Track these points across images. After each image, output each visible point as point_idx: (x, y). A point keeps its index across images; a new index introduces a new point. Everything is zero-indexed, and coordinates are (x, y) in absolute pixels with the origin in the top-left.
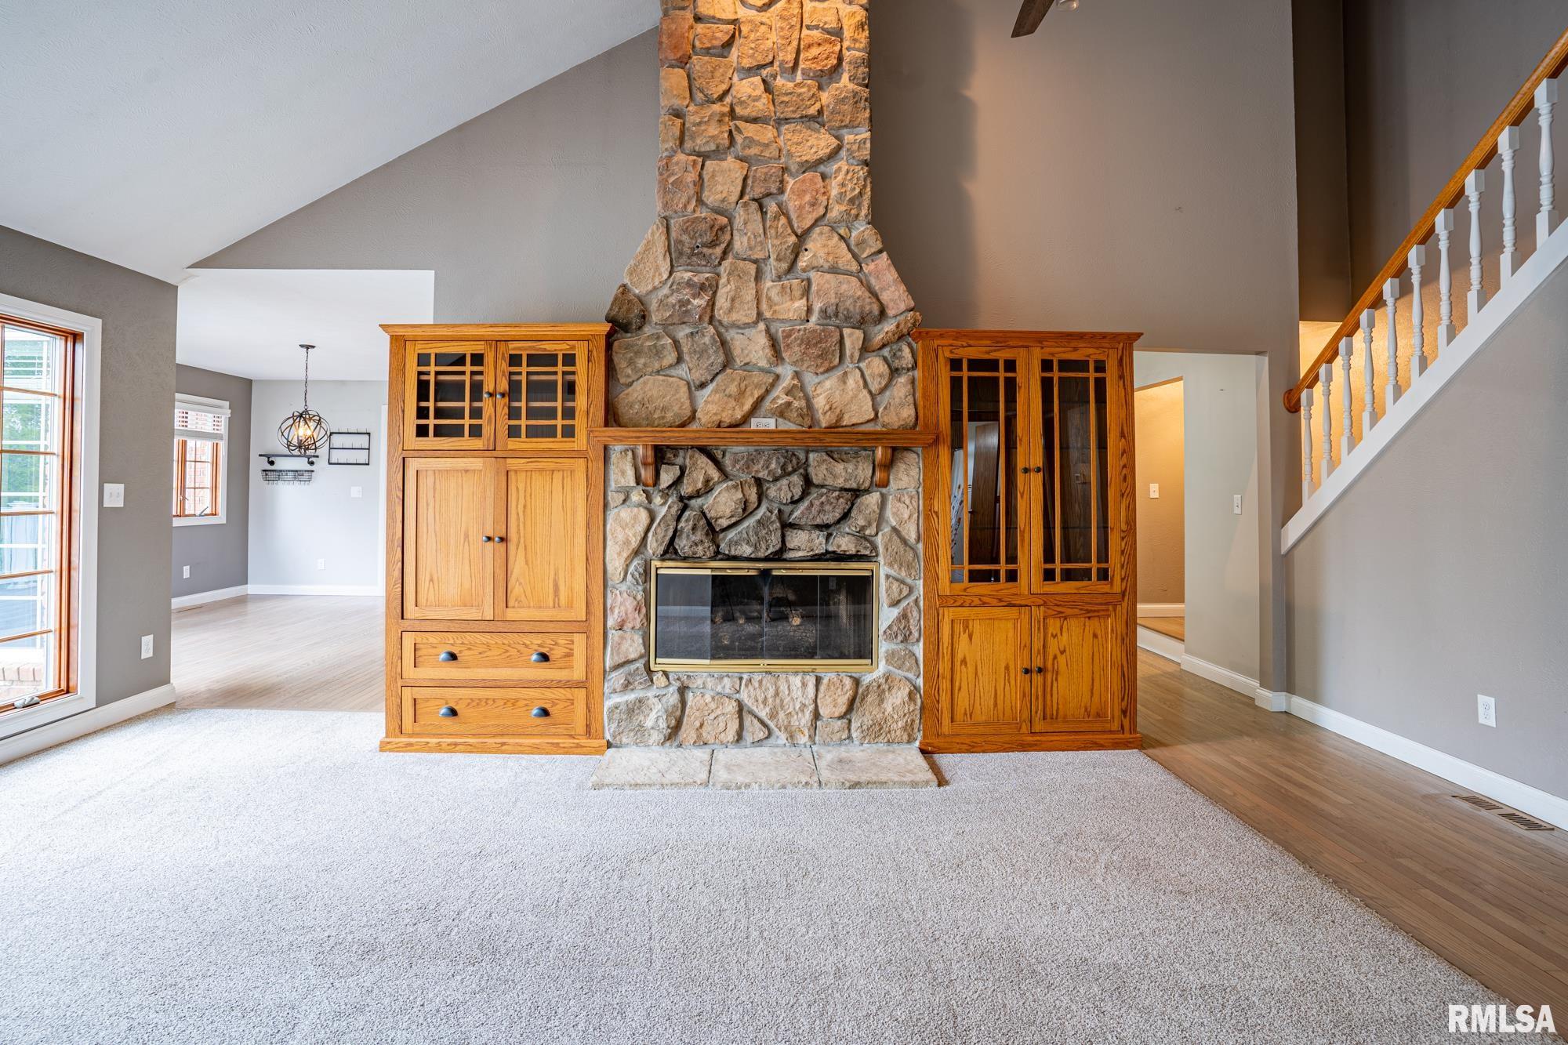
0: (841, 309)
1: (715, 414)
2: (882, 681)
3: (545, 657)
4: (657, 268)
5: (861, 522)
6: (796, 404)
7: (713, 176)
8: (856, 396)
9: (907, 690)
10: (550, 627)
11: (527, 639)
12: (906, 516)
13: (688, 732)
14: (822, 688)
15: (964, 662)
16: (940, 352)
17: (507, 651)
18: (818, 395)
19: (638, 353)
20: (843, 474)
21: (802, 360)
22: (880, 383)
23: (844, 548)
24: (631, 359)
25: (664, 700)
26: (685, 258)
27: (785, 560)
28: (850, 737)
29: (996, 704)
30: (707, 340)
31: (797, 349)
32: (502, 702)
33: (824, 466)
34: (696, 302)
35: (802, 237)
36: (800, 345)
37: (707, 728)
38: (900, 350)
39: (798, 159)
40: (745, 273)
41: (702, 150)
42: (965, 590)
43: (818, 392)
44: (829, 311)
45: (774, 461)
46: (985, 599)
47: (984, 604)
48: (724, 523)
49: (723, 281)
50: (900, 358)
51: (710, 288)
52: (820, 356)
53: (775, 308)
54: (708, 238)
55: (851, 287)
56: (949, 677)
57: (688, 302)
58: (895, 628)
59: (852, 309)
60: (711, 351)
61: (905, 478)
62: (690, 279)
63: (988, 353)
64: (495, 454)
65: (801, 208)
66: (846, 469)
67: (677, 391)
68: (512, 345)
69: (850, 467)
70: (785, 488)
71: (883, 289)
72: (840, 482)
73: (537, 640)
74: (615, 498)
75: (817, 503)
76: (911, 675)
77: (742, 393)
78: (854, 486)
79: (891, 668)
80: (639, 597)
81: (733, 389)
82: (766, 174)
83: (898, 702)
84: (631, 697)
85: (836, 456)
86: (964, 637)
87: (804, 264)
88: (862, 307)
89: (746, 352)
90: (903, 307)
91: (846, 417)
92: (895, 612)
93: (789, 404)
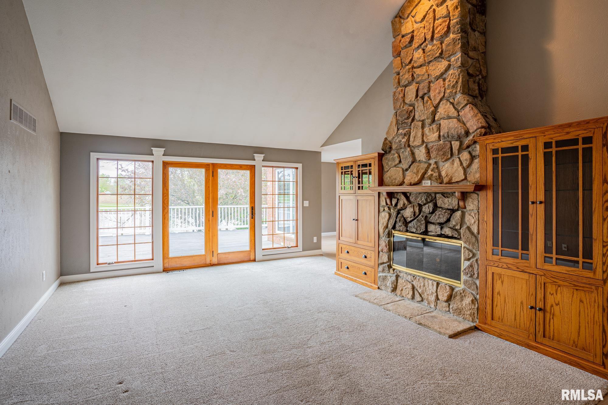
0: (450, 134)
1: (409, 180)
2: (462, 292)
3: (366, 257)
4: (394, 130)
5: (454, 223)
6: (434, 175)
7: (407, 93)
8: (457, 170)
9: (471, 299)
10: (367, 248)
11: (362, 250)
12: (473, 222)
13: (398, 291)
14: (439, 288)
15: (499, 293)
16: (488, 146)
17: (358, 253)
18: (443, 170)
19: (389, 160)
20: (448, 203)
21: (437, 157)
22: (466, 163)
23: (447, 233)
24: (387, 163)
25: (392, 278)
26: (400, 125)
27: (428, 235)
28: (449, 311)
30: (407, 153)
31: (435, 153)
32: (357, 268)
33: (441, 200)
34: (403, 140)
35: (436, 107)
36: (436, 151)
37: (403, 292)
38: (475, 147)
39: (434, 76)
40: (418, 126)
41: (404, 84)
42: (499, 259)
43: (443, 169)
44: (445, 135)
45: (423, 198)
46: (509, 266)
47: (509, 268)
48: (409, 219)
49: (412, 131)
50: (476, 151)
51: (408, 134)
52: (443, 154)
53: (428, 138)
54: (406, 117)
55: (454, 123)
56: (491, 298)
57: (401, 140)
58: (467, 270)
59: (454, 133)
60: (408, 157)
61: (472, 205)
62: (401, 133)
63: (512, 143)
64: (355, 195)
65: (435, 96)
66: (448, 201)
67: (399, 173)
68: (359, 162)
69: (450, 200)
70: (427, 208)
71: (467, 121)
72: (446, 206)
73: (364, 251)
74: (381, 209)
75: (437, 214)
76: (474, 293)
77: (418, 172)
78: (451, 208)
79: (465, 287)
80: (386, 242)
81: (415, 171)
82: (423, 86)
83: (467, 302)
84: (384, 274)
85: (445, 195)
86: (499, 282)
87: (437, 118)
88: (458, 131)
89: (419, 156)
90: (475, 128)
91: (453, 179)
92: (467, 263)
93: (432, 175)
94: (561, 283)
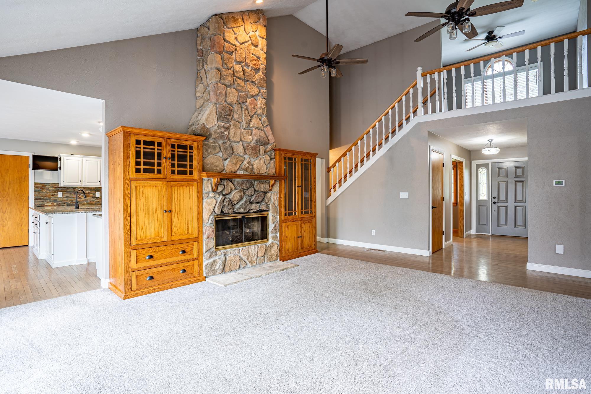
0: (260, 140)
1: (230, 169)
2: (271, 244)
3: (184, 252)
4: (214, 120)
5: (267, 201)
6: (250, 167)
7: (230, 93)
8: (263, 166)
9: (277, 246)
10: (186, 241)
11: (178, 246)
12: (275, 199)
13: (227, 268)
14: (259, 248)
15: (287, 237)
16: (282, 155)
17: (171, 252)
18: (255, 165)
19: (209, 147)
20: (263, 188)
21: (251, 154)
22: (268, 162)
23: (263, 208)
24: (207, 149)
25: (221, 259)
26: (222, 118)
27: (249, 213)
28: (264, 261)
29: (293, 247)
30: (228, 145)
31: (250, 150)
32: (170, 270)
33: (258, 185)
34: (226, 133)
35: (251, 117)
36: (251, 150)
37: (232, 266)
38: (272, 153)
39: (251, 94)
40: (237, 126)
41: (226, 84)
42: (287, 218)
43: (254, 164)
44: (258, 141)
45: (248, 184)
46: (291, 220)
47: (291, 221)
48: (235, 202)
49: (231, 127)
50: (272, 155)
51: (228, 129)
52: (255, 153)
53: (245, 137)
54: (228, 113)
55: (262, 134)
56: (284, 241)
57: (223, 133)
58: (274, 230)
59: (263, 140)
60: (229, 149)
61: (276, 189)
62: (224, 125)
63: (291, 156)
64: (166, 180)
65: (251, 108)
66: (263, 186)
67: (220, 161)
68: (172, 140)
69: (264, 186)
70: (250, 192)
71: (269, 136)
72: (262, 190)
73: (182, 246)
74: (204, 195)
75: (257, 196)
76: (277, 242)
77: (236, 163)
78: (265, 191)
79: (273, 241)
80: (213, 228)
81: (234, 161)
82: (243, 96)
83: (275, 249)
84: (211, 260)
85: (261, 182)
86: (287, 230)
87: (252, 125)
88: (265, 140)
89: (237, 150)
90: (273, 141)
91: (261, 171)
92: (274, 225)
93: (248, 167)
94: (305, 221)
